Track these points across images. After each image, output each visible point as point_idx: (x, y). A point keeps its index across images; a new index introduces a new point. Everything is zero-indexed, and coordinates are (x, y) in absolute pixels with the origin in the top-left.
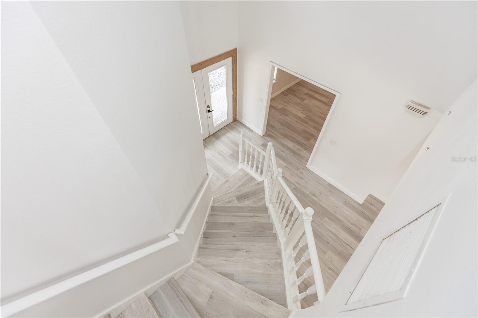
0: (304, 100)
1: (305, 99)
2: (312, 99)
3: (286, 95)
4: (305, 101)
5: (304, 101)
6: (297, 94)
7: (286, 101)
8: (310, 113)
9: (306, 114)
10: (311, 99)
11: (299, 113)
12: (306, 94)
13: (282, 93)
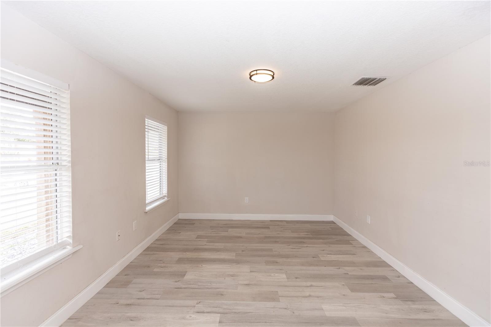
0: (185, 275)
1: (186, 272)
2: (200, 266)
3: (126, 284)
4: (188, 277)
5: (186, 277)
6: (156, 270)
7: (129, 302)
8: (223, 302)
9: (214, 310)
10: (197, 267)
11: (193, 316)
12: (180, 261)
13: (111, 284)
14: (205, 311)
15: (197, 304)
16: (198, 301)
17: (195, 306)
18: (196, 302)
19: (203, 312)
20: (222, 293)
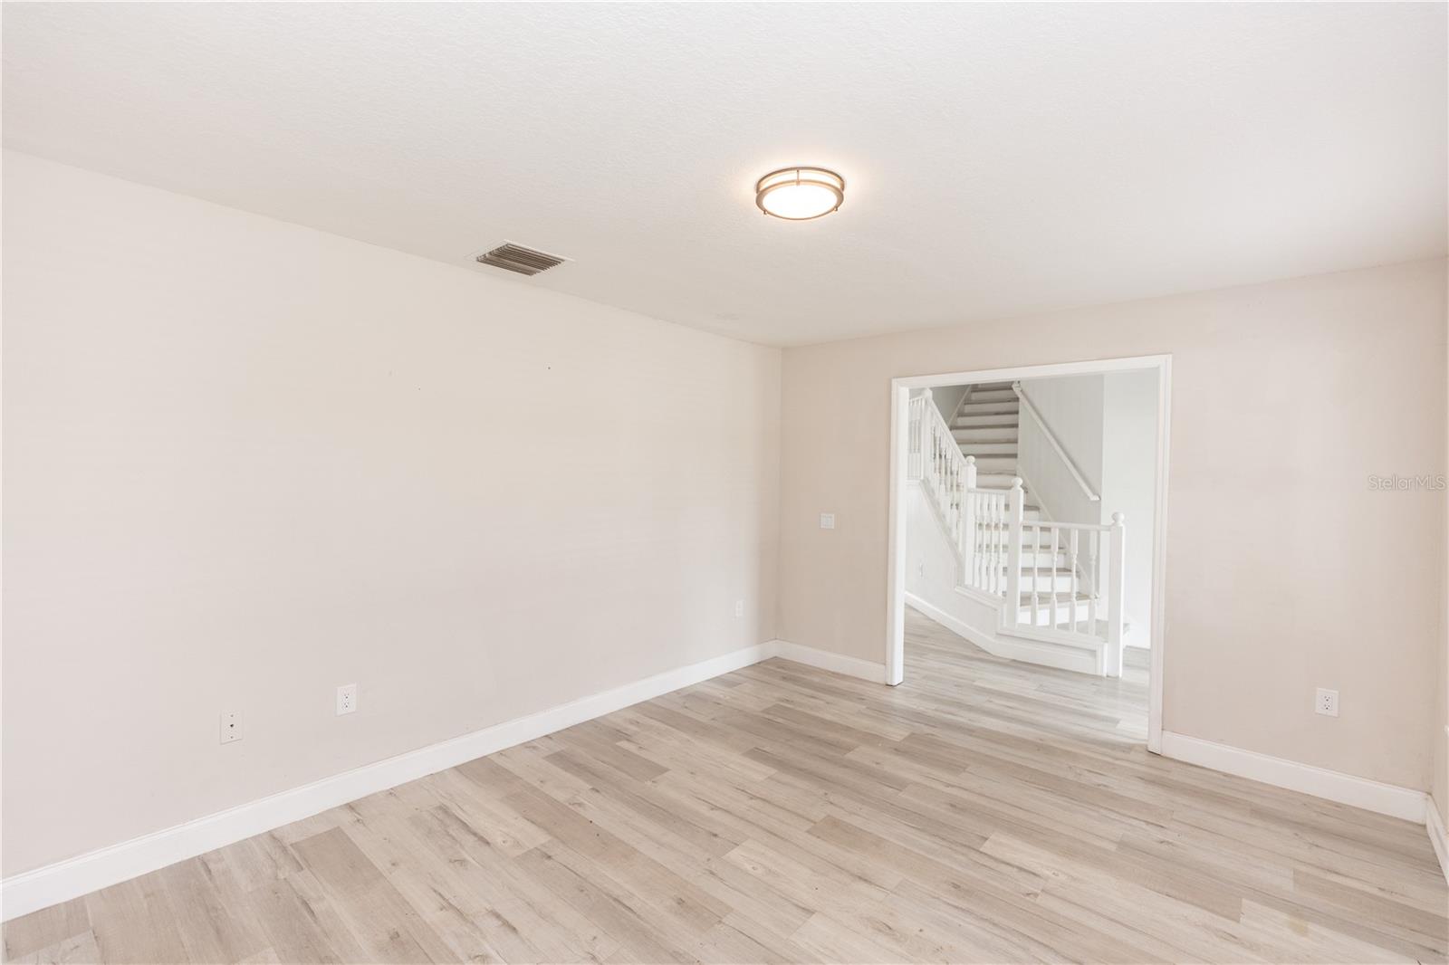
14: (1015, 869)
15: (1036, 895)
16: (1032, 901)
17: (1043, 891)
18: (1038, 900)
19: (1021, 869)
20: (953, 889)
